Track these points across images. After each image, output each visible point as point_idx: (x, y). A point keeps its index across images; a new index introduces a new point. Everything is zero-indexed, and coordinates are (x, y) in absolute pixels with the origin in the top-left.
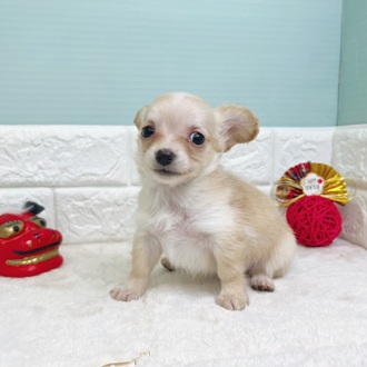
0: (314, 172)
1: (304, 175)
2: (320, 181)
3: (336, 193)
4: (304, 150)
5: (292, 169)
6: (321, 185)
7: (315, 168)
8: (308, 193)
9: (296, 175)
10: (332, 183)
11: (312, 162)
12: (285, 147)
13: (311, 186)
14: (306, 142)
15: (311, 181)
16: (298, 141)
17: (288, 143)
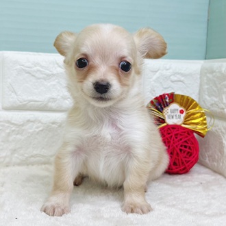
0: (178, 103)
1: (167, 105)
2: (182, 112)
3: (197, 124)
4: (173, 82)
5: (156, 98)
6: (183, 116)
7: (179, 99)
8: (170, 122)
9: (160, 104)
10: (194, 114)
11: (176, 93)
12: (155, 77)
13: (174, 116)
14: (175, 74)
15: (173, 111)
16: (168, 73)
17: (157, 74)
